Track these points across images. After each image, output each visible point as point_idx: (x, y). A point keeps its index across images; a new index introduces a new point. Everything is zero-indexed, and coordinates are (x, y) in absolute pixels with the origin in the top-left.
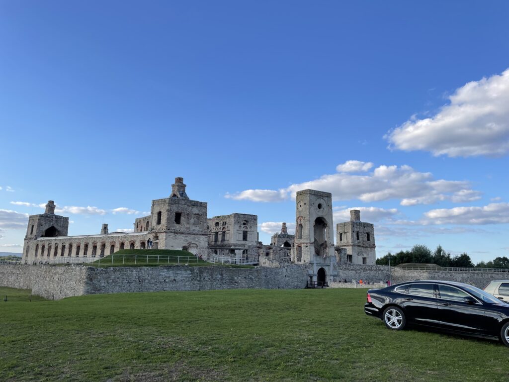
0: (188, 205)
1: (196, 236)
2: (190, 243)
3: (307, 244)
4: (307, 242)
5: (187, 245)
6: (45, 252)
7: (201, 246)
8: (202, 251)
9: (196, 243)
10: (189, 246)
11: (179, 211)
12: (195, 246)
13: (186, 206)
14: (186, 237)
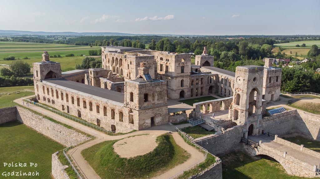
0: (153, 87)
1: (159, 108)
2: (156, 114)
3: (243, 110)
4: (243, 109)
5: (154, 116)
6: (49, 93)
7: (164, 114)
8: (165, 117)
9: (160, 113)
10: (155, 116)
11: (147, 92)
12: (160, 115)
13: (151, 87)
14: (153, 110)
